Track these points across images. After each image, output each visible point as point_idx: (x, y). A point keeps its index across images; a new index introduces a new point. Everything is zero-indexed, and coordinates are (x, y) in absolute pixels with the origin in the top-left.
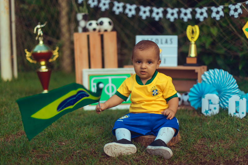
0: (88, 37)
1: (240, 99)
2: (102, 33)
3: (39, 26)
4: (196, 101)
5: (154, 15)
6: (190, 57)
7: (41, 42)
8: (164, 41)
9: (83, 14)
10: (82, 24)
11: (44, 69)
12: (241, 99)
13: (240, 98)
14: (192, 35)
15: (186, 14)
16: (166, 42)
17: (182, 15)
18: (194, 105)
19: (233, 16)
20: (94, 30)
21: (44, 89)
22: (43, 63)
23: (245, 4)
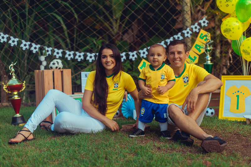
0: (53, 72)
2: (62, 70)
3: (12, 65)
4: (127, 113)
5: (77, 57)
7: (14, 77)
9: (45, 56)
10: (45, 63)
11: (16, 97)
18: (125, 115)
19: (131, 59)
20: (57, 68)
21: (16, 113)
22: (16, 93)
23: (138, 52)
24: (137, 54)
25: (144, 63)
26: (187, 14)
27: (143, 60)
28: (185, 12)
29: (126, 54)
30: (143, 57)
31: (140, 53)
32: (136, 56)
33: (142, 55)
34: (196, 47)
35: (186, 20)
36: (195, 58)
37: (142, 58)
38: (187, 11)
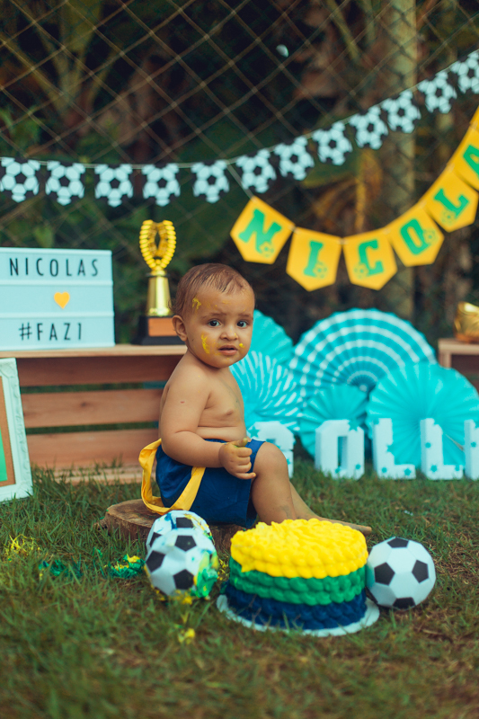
1: (351, 429)
6: (156, 317)
8: (74, 268)
12: (353, 431)
13: (348, 427)
14: (154, 248)
15: (64, 182)
16: (81, 271)
17: (52, 185)
19: (203, 196)
23: (234, 165)
24: (226, 172)
25: (259, 216)
26: (402, 24)
27: (255, 204)
28: (397, 16)
29: (180, 169)
30: (252, 188)
31: (240, 171)
32: (223, 183)
33: (248, 180)
34: (467, 156)
35: (397, 49)
36: (463, 199)
37: (249, 193)
38: (404, 10)
